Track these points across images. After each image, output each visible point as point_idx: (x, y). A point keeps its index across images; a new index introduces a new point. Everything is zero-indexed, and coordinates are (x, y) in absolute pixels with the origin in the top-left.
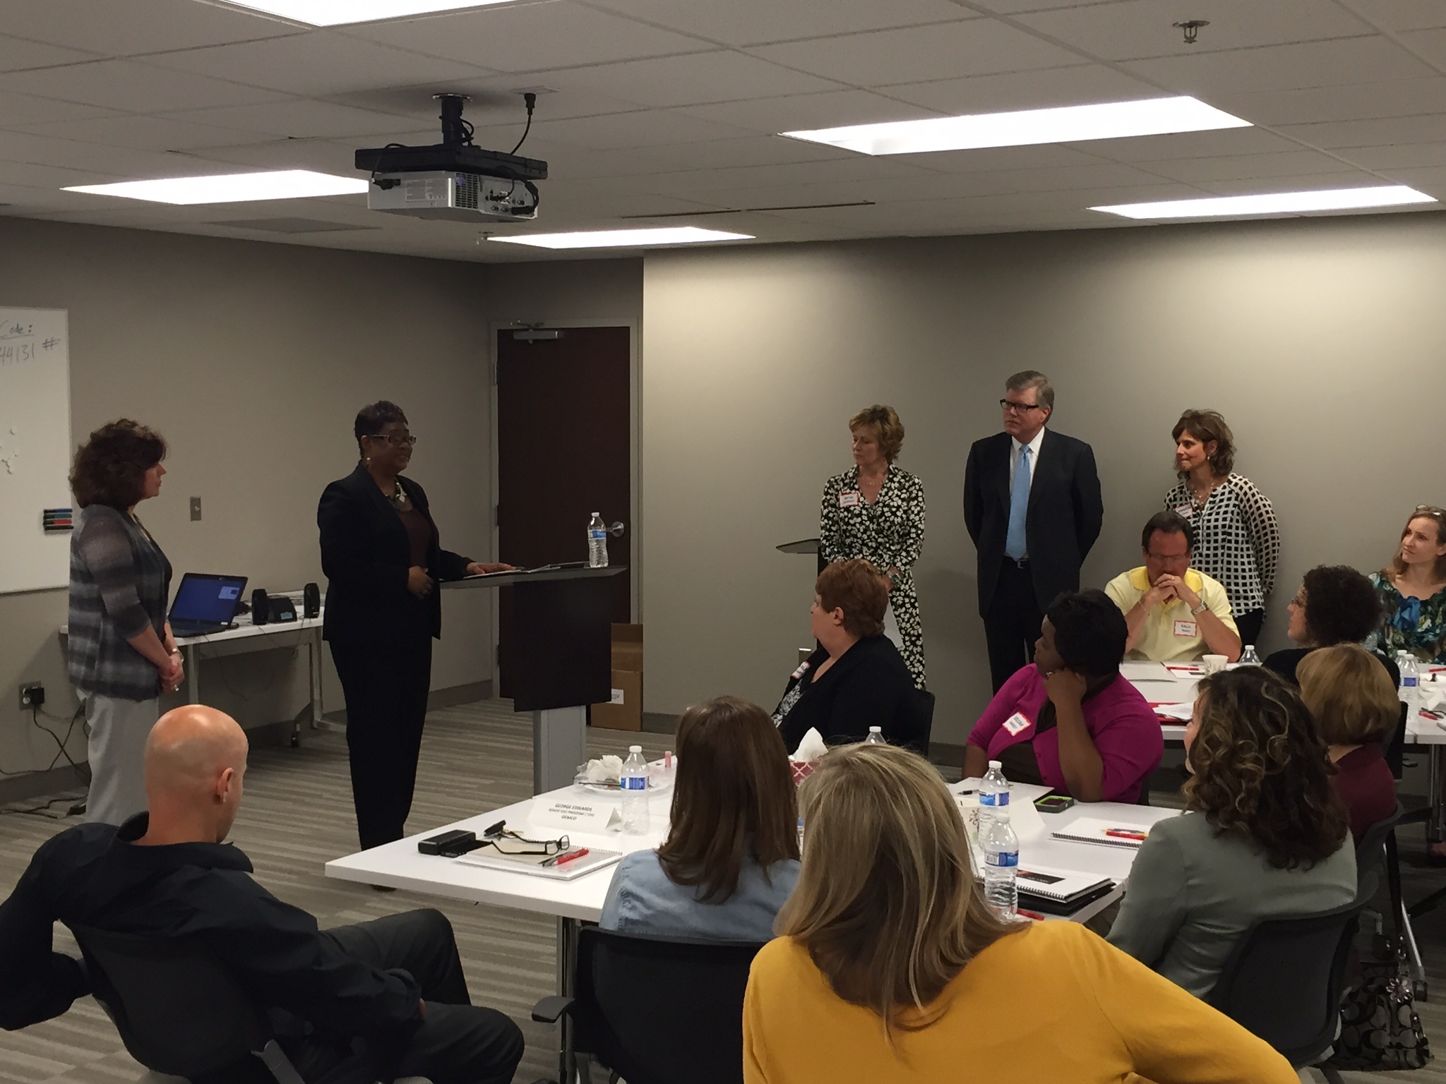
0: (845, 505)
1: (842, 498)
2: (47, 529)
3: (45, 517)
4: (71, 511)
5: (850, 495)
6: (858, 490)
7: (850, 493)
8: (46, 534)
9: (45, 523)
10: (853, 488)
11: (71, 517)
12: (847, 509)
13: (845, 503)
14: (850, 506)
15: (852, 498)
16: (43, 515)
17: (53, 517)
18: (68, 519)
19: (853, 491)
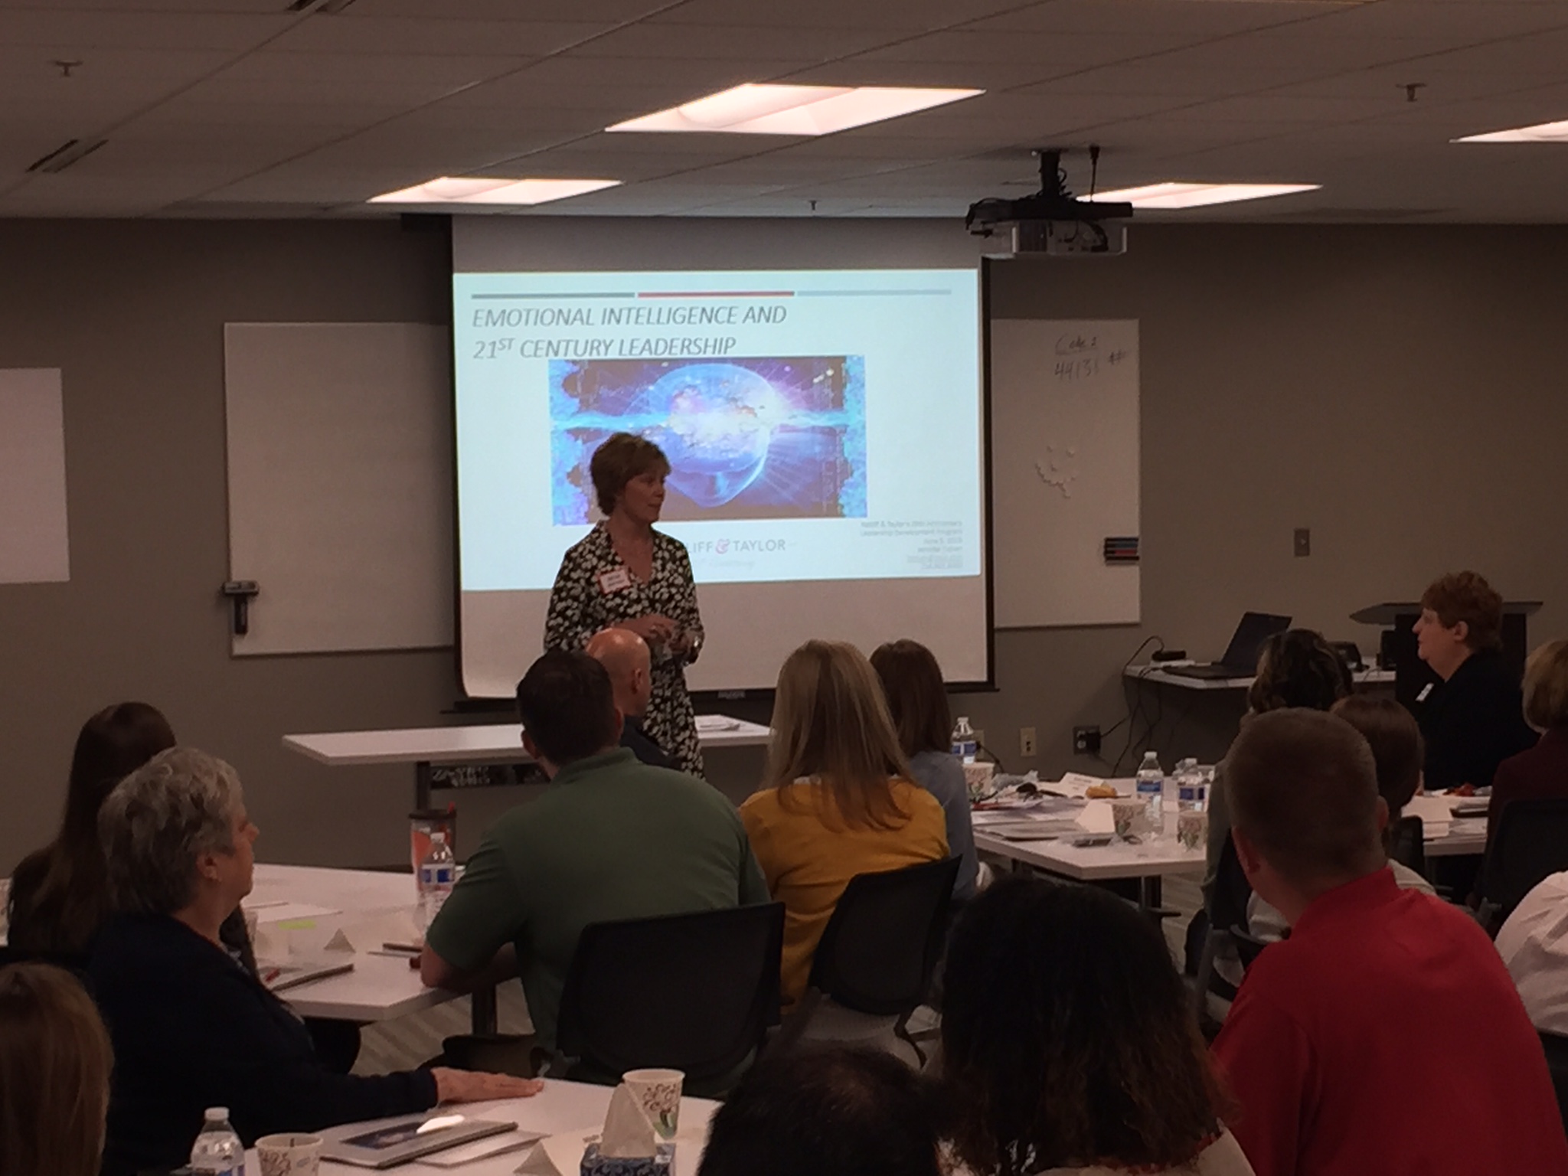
0: (614, 588)
1: (604, 579)
2: (1108, 559)
3: (1106, 546)
4: (1136, 540)
5: (613, 574)
6: (621, 563)
7: (613, 570)
8: (1108, 565)
9: (1106, 552)
10: (613, 563)
11: (1136, 546)
12: (618, 594)
13: (610, 585)
14: (622, 589)
15: (618, 576)
16: (1103, 544)
17: (1113, 546)
18: (1134, 549)
19: (617, 567)
